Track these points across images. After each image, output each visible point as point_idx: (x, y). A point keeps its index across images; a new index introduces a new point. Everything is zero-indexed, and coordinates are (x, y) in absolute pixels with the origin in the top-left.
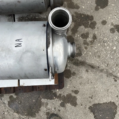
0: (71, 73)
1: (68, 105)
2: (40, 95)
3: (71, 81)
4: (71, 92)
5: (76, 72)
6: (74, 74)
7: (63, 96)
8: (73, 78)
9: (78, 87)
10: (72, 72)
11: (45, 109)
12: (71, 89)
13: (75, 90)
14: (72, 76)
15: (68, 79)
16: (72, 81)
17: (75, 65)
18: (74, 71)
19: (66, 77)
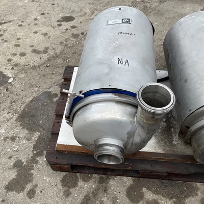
0: (69, 187)
1: (13, 175)
2: (46, 131)
3: (56, 185)
4: (34, 182)
5: (70, 198)
6: (67, 194)
7: (33, 166)
8: (60, 190)
9: (41, 199)
10: (71, 190)
11: (22, 136)
12: (40, 184)
13: (35, 191)
14: (63, 190)
15: (61, 181)
16: (55, 189)
17: (83, 199)
18: (72, 195)
19: (64, 176)
